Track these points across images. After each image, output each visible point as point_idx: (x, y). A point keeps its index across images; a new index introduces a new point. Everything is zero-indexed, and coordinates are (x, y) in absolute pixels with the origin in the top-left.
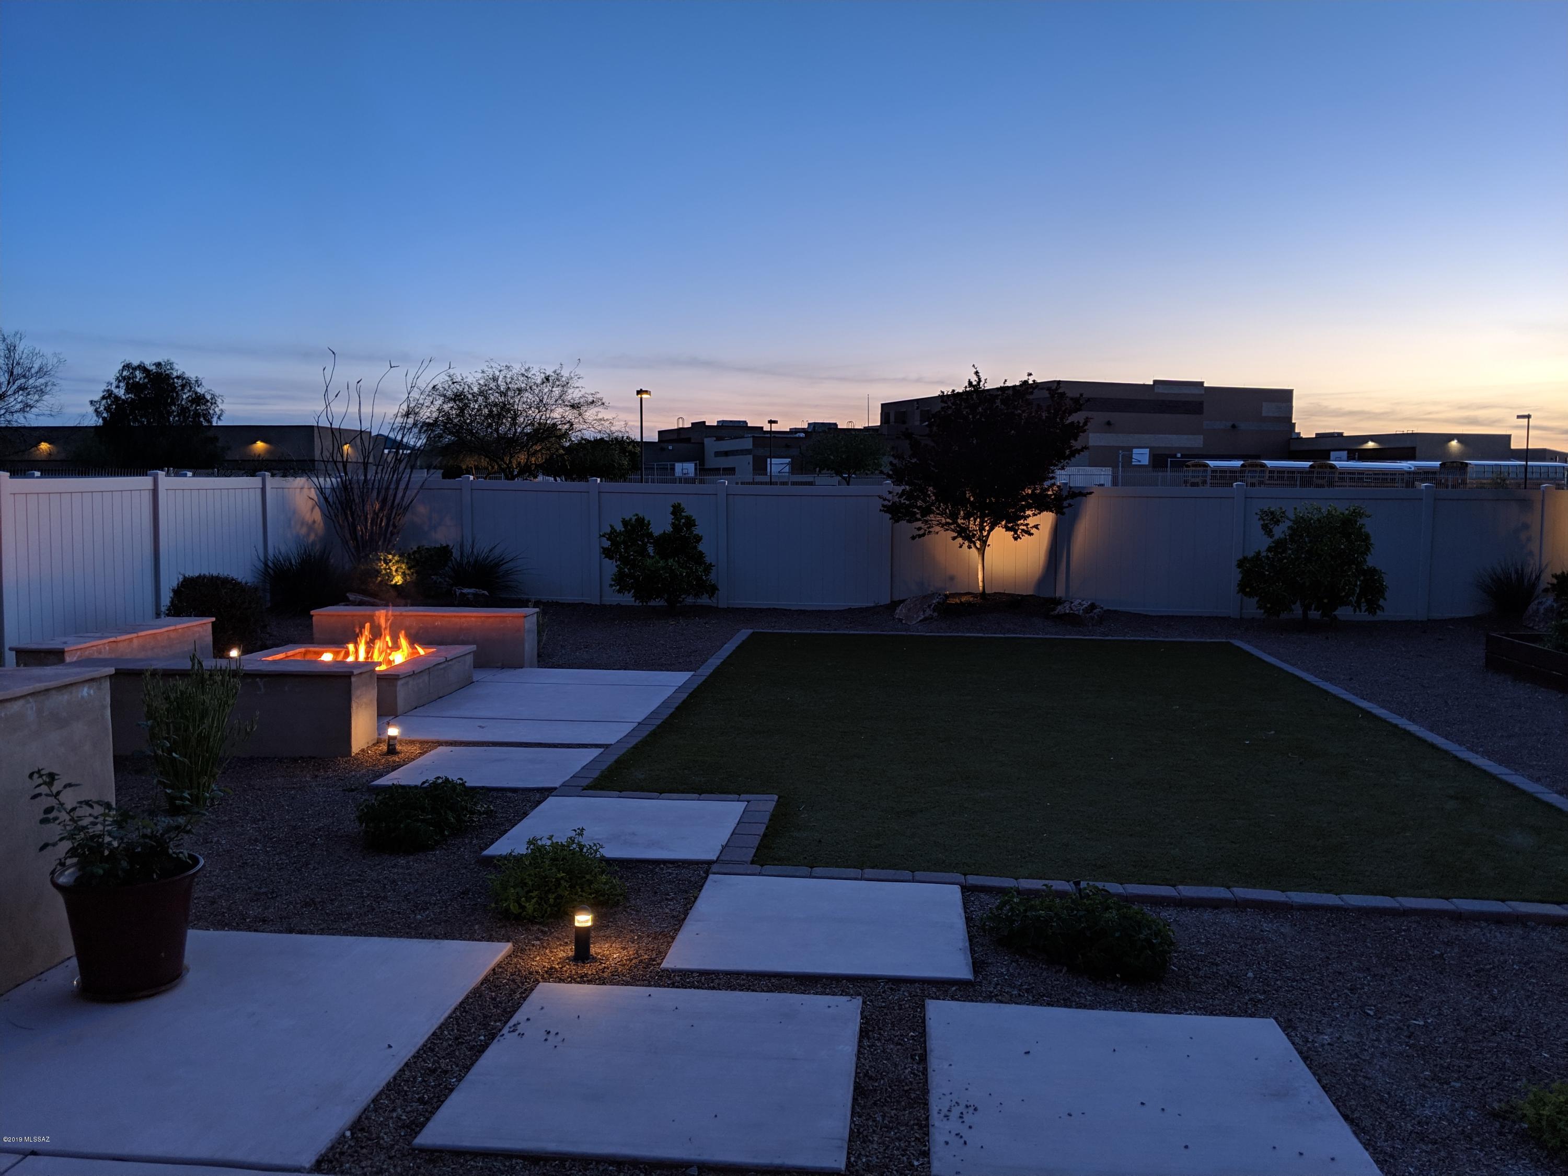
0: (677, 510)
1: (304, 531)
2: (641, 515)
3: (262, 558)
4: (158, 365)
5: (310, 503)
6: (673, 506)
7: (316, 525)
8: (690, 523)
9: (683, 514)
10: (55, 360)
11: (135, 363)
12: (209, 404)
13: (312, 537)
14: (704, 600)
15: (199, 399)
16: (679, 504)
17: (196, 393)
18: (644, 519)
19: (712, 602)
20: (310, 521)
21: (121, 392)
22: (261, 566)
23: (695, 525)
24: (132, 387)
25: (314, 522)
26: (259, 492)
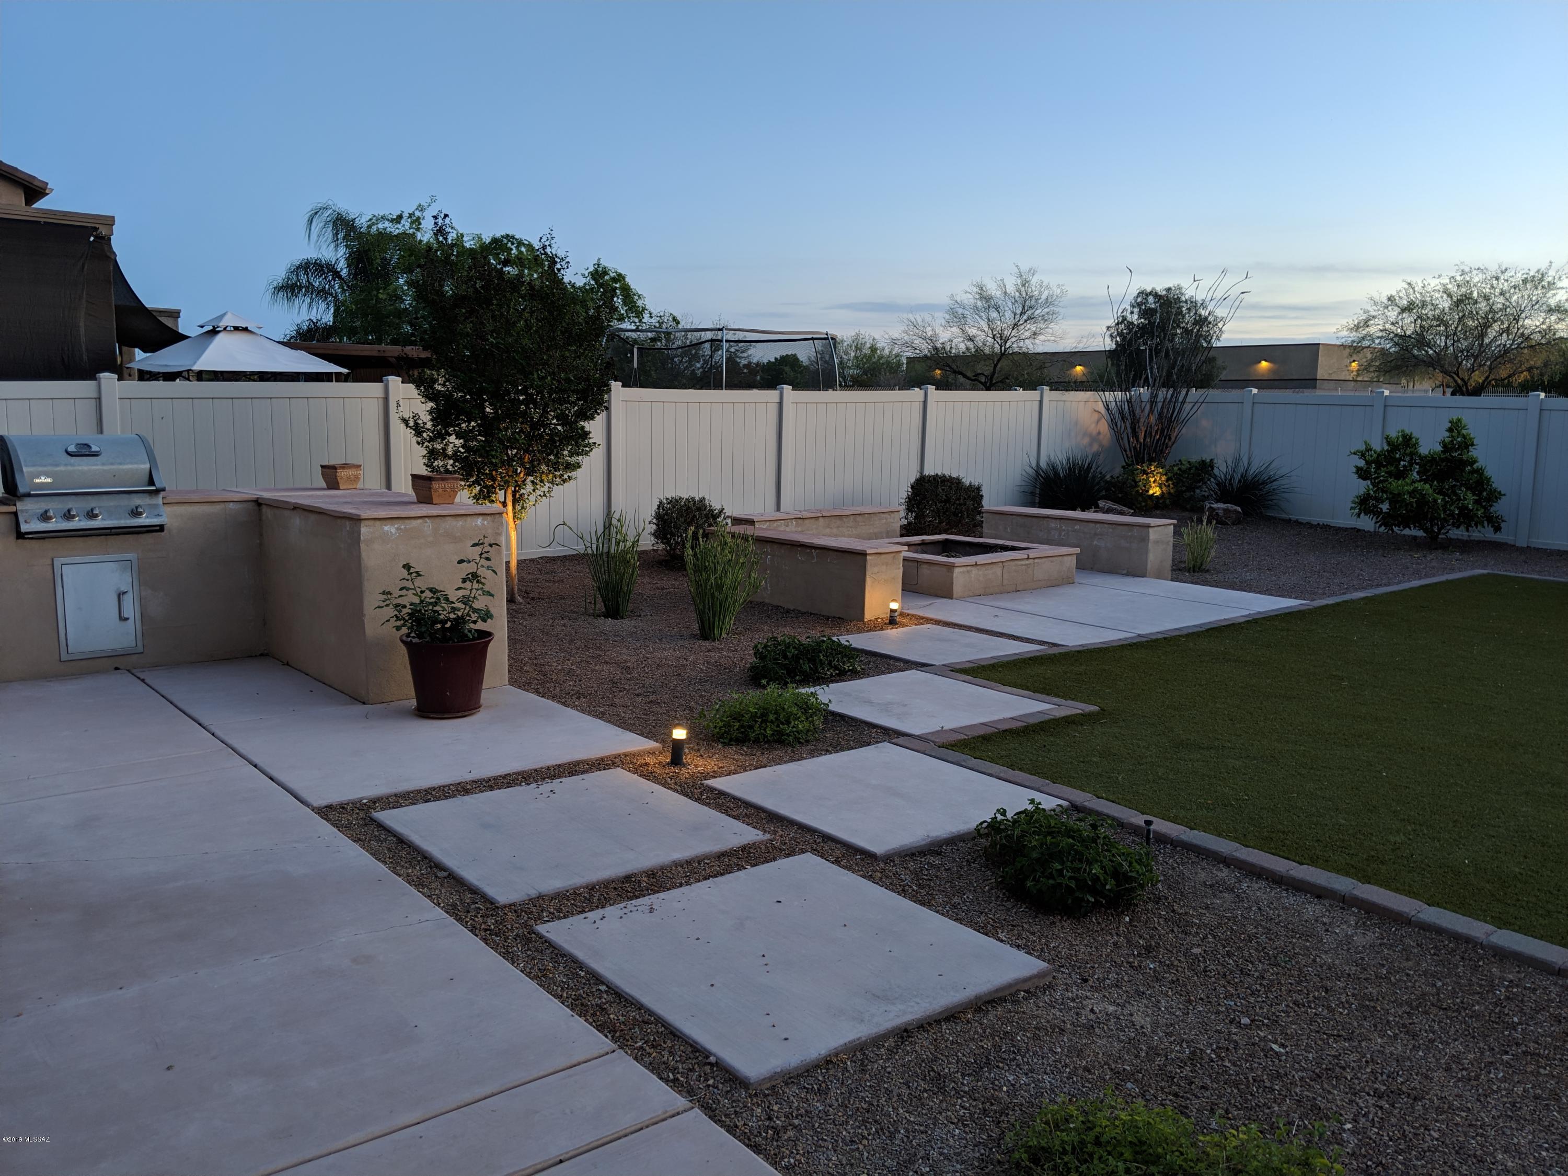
0: (1455, 427)
1: (1086, 441)
2: (1407, 431)
3: (1034, 465)
4: (1169, 290)
5: (1096, 416)
6: (1450, 422)
7: (1101, 437)
8: (1467, 444)
9: (1464, 432)
10: (1059, 291)
11: (1149, 290)
12: (1211, 326)
13: (1095, 448)
14: (1486, 533)
15: (1202, 321)
16: (1459, 420)
17: (1200, 316)
18: (1411, 438)
19: (1498, 537)
20: (1094, 433)
21: (1134, 318)
22: (1031, 472)
23: (1472, 445)
24: (1147, 313)
25: (1099, 433)
26: (1036, 404)
